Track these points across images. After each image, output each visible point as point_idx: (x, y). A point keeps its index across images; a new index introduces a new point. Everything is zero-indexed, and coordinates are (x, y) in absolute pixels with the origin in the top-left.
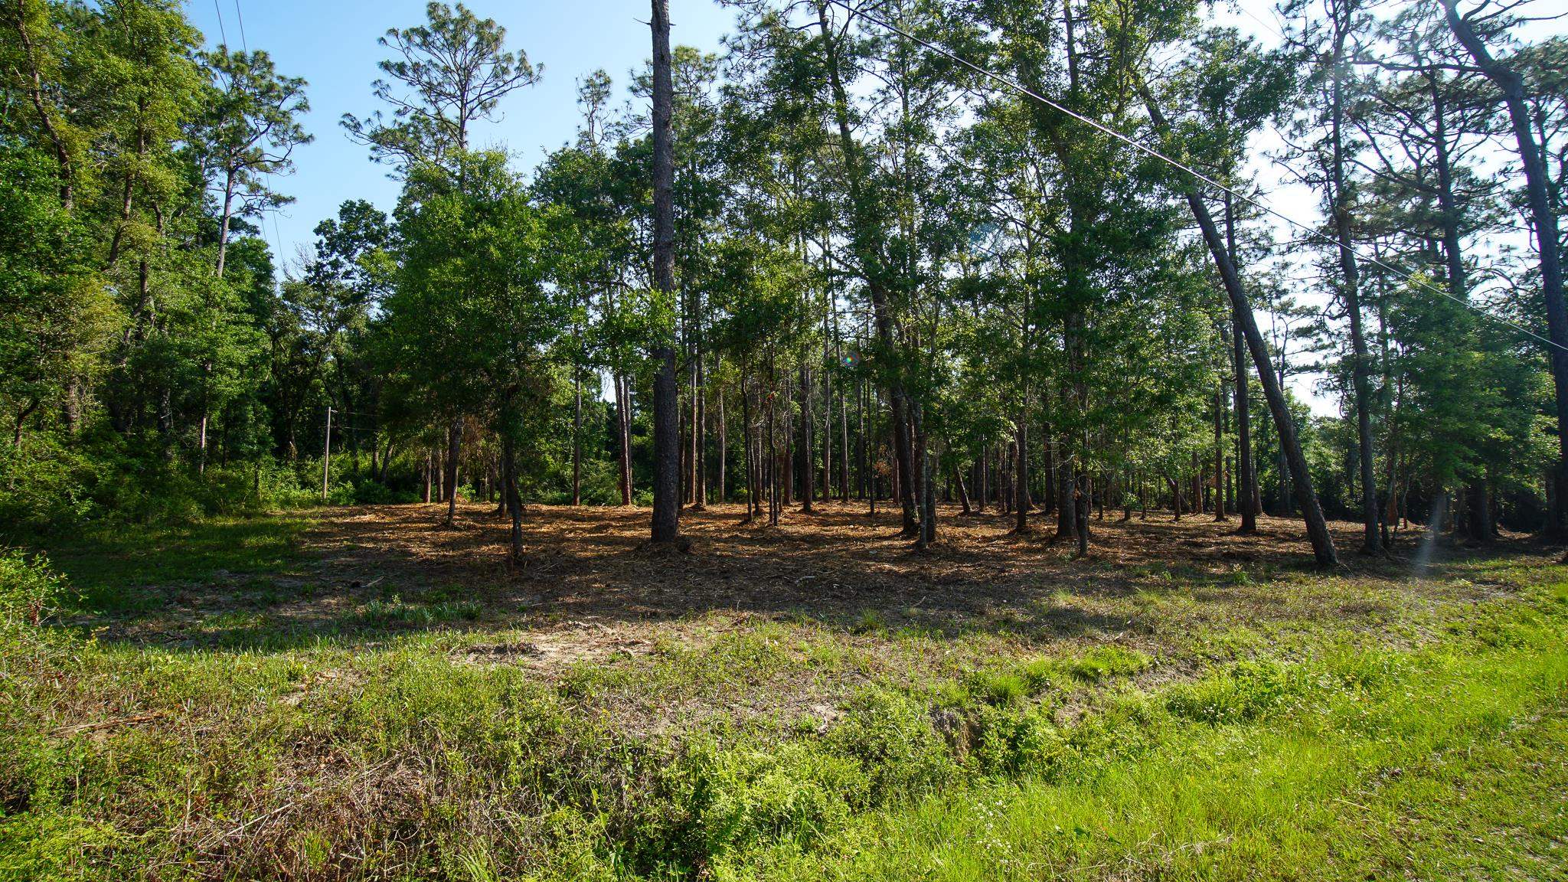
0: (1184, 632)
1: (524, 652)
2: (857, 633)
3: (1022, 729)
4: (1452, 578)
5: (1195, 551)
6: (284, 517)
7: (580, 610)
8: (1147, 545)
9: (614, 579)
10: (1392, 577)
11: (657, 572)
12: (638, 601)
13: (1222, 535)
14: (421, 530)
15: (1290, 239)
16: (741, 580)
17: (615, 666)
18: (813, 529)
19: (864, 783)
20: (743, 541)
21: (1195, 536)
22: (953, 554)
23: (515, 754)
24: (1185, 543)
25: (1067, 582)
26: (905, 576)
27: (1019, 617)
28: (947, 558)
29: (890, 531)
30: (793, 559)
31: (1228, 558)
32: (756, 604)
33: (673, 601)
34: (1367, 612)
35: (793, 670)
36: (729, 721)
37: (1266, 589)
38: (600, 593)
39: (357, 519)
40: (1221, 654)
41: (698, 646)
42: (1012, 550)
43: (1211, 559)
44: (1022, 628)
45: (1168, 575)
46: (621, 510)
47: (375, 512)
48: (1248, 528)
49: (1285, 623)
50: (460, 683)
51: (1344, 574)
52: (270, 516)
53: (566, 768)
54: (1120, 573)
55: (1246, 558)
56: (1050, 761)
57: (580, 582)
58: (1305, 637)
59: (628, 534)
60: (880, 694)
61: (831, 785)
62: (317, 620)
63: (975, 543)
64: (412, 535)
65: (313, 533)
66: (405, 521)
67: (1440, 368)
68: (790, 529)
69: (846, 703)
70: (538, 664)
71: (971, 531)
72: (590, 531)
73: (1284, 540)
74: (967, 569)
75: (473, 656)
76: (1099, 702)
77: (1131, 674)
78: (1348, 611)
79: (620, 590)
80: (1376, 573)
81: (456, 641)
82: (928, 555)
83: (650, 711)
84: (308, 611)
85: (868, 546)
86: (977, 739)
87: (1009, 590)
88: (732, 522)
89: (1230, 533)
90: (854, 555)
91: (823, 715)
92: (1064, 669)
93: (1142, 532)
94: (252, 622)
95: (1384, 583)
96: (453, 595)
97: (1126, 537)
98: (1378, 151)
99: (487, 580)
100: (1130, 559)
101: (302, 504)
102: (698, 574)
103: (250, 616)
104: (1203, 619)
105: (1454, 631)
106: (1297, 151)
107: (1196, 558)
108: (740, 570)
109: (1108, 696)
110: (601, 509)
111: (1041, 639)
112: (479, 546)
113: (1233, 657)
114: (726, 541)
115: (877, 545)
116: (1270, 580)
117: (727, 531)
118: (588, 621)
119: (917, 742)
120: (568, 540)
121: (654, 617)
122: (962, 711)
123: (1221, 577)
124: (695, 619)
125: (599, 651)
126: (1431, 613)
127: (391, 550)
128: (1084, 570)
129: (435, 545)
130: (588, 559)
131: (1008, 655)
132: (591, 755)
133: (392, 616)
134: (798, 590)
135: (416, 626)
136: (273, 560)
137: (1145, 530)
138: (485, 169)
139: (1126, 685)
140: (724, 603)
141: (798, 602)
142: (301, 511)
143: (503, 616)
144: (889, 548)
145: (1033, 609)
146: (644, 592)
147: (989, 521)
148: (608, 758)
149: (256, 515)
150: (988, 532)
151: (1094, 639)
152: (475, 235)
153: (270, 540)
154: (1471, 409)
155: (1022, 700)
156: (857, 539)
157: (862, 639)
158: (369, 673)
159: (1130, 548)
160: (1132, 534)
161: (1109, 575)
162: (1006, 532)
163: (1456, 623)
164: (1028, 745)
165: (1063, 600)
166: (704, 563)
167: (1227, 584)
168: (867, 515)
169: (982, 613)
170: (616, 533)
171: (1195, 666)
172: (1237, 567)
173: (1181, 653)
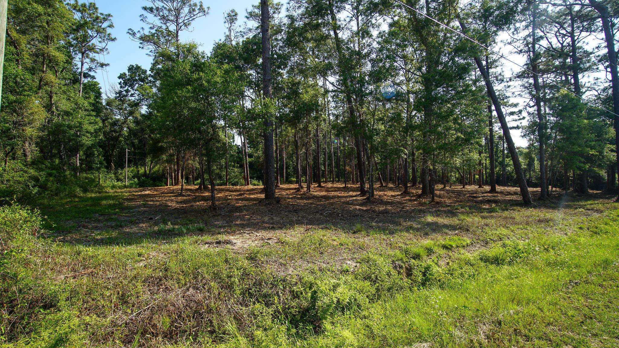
0: (480, 231)
1: (227, 243)
2: (354, 233)
3: (427, 268)
4: (576, 208)
5: (475, 199)
6: (114, 193)
7: (243, 226)
8: (455, 197)
9: (253, 214)
10: (554, 208)
11: (269, 211)
12: (264, 222)
13: (483, 193)
14: (170, 196)
15: (511, 76)
16: (301, 214)
17: (265, 248)
18: (324, 193)
19: (373, 291)
20: (298, 198)
21: (473, 194)
22: (381, 202)
23: (236, 283)
24: (470, 197)
25: (430, 212)
26: (366, 211)
27: (415, 226)
28: (380, 203)
29: (354, 194)
30: (321, 205)
31: (489, 202)
32: (311, 222)
33: (278, 223)
34: (548, 222)
35: (334, 248)
36: (316, 268)
37: (506, 213)
38: (249, 220)
39: (143, 193)
40: (496, 238)
41: (294, 239)
42: (404, 200)
43: (482, 202)
44: (418, 230)
45: (468, 209)
46: (246, 187)
47: (149, 190)
48: (493, 190)
49: (517, 226)
50: (207, 256)
51: (535, 207)
52: (108, 193)
53: (256, 288)
54: (449, 208)
55: (496, 202)
56: (439, 281)
57: (240, 215)
58: (526, 231)
59: (252, 196)
60: (371, 256)
61: (362, 292)
62: (139, 233)
63: (389, 198)
64: (167, 199)
65: (127, 199)
66: (162, 193)
67: (572, 126)
68: (315, 194)
69: (359, 260)
70: (234, 248)
71: (386, 193)
72: (237, 196)
73: (508, 195)
74: (389, 208)
75: (207, 245)
76: (453, 258)
77: (464, 247)
78: (540, 221)
79: (256, 218)
80: (547, 207)
81: (199, 240)
82: (373, 202)
83: (285, 265)
84: (135, 229)
85: (348, 199)
86: (409, 273)
87: (409, 215)
88: (292, 191)
89: (486, 192)
90: (343, 203)
91: (350, 265)
92: (439, 245)
93: (452, 193)
94: (114, 234)
95: (551, 210)
96: (191, 222)
97: (446, 194)
98: (547, 40)
99: (203, 215)
100: (451, 203)
101: (120, 188)
102: (286, 212)
103: (113, 232)
104: (487, 225)
105: (581, 228)
106: (515, 40)
107: (476, 202)
108: (301, 210)
109: (456, 255)
110: (238, 187)
111: (426, 234)
112: (195, 202)
113: (501, 239)
114: (292, 198)
115: (351, 199)
116: (507, 210)
117: (291, 194)
118: (249, 230)
119: (389, 274)
120: (230, 199)
121: (273, 228)
122: (403, 262)
123: (488, 209)
124: (290, 229)
125: (256, 242)
126: (571, 221)
127: (160, 205)
128: (435, 207)
129: (177, 202)
130: (240, 207)
131: (415, 240)
132: (265, 283)
133: (169, 231)
134: (326, 217)
135: (180, 234)
136: (115, 209)
137: (453, 192)
138: (189, 51)
139: (462, 251)
140: (300, 223)
141: (327, 221)
142: (119, 190)
143: (213, 229)
144: (356, 200)
145: (419, 223)
146: (266, 219)
147: (391, 189)
148: (271, 284)
149: (102, 192)
150: (393, 194)
151: (446, 234)
152: (195, 76)
153: (111, 202)
154: (582, 142)
155: (425, 258)
156: (343, 197)
157: (356, 235)
158: (168, 253)
159: (449, 199)
160: (448, 193)
161: (445, 209)
162: (400, 193)
163: (582, 225)
164: (430, 274)
165: (430, 219)
166: (287, 207)
167: (490, 212)
168: (343, 188)
169: (400, 224)
170: (248, 196)
171: (487, 243)
172: (494, 205)
173: (481, 238)
